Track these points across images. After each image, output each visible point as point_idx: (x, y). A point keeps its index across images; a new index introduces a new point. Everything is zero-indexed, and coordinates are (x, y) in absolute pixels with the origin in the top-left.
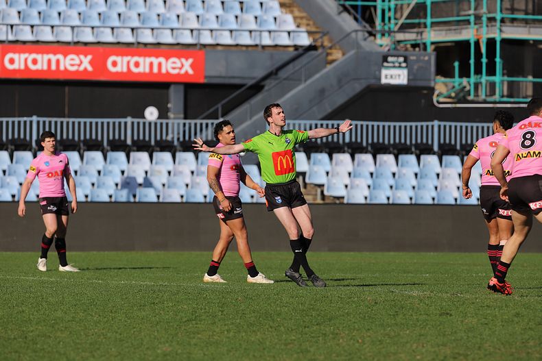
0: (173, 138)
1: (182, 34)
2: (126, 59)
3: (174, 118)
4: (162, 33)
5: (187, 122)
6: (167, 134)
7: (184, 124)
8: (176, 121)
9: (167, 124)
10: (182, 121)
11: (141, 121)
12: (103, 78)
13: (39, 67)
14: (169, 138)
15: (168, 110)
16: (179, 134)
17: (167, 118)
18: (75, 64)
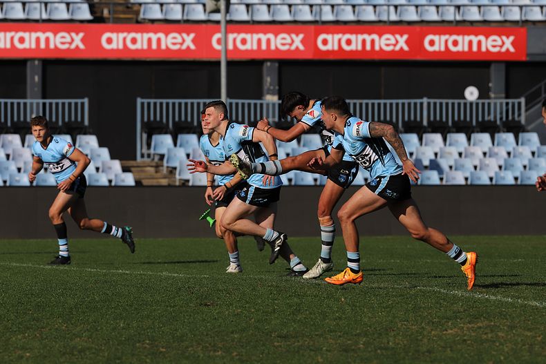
0: (495, 117)
1: (511, 10)
2: (444, 38)
3: (495, 98)
4: (490, 10)
5: (510, 101)
6: (489, 114)
7: (507, 104)
8: (498, 101)
9: (489, 104)
10: (504, 101)
11: (462, 101)
12: (419, 58)
13: (353, 47)
14: (492, 118)
15: (489, 89)
16: (501, 113)
17: (489, 98)
18: (391, 44)
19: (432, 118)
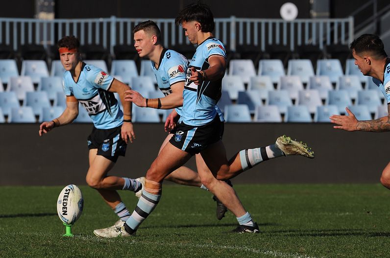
0: (318, 40)
3: (318, 17)
5: (336, 21)
6: (310, 36)
7: (332, 24)
8: (321, 21)
9: (310, 25)
10: (329, 21)
11: (277, 21)
14: (313, 41)
15: (310, 7)
16: (325, 35)
17: (310, 17)
19: (241, 42)
